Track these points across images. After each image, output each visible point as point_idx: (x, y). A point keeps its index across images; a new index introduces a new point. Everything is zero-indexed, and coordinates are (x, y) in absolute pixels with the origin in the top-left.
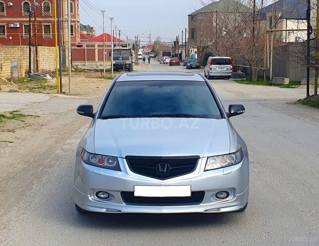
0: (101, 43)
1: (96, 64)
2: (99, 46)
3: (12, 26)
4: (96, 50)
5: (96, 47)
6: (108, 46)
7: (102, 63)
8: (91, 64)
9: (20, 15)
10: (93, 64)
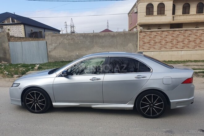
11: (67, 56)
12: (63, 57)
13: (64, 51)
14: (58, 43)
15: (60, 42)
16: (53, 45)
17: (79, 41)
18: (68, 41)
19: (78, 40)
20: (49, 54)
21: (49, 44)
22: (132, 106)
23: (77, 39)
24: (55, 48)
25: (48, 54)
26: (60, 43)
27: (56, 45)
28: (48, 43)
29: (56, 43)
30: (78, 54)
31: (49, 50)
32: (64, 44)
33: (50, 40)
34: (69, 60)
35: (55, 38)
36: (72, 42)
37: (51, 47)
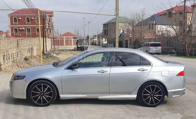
0: (66, 37)
1: (64, 47)
2: (65, 38)
3: (21, 29)
4: (64, 41)
5: (64, 39)
6: (70, 38)
7: (67, 47)
8: (62, 47)
9: (25, 24)
10: (63, 47)
22: (136, 96)
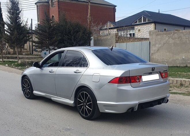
11: (171, 59)
12: (166, 61)
13: (168, 54)
14: (163, 43)
15: (165, 42)
16: (157, 45)
17: (187, 40)
18: (173, 41)
19: (187, 38)
20: (152, 57)
21: (153, 45)
23: (185, 37)
24: (158, 50)
25: (150, 57)
26: (164, 44)
27: (160, 46)
28: (151, 43)
29: (160, 44)
30: (184, 57)
31: (151, 52)
32: (169, 44)
33: (154, 40)
34: (172, 66)
35: (159, 37)
36: (179, 42)
37: (154, 49)
